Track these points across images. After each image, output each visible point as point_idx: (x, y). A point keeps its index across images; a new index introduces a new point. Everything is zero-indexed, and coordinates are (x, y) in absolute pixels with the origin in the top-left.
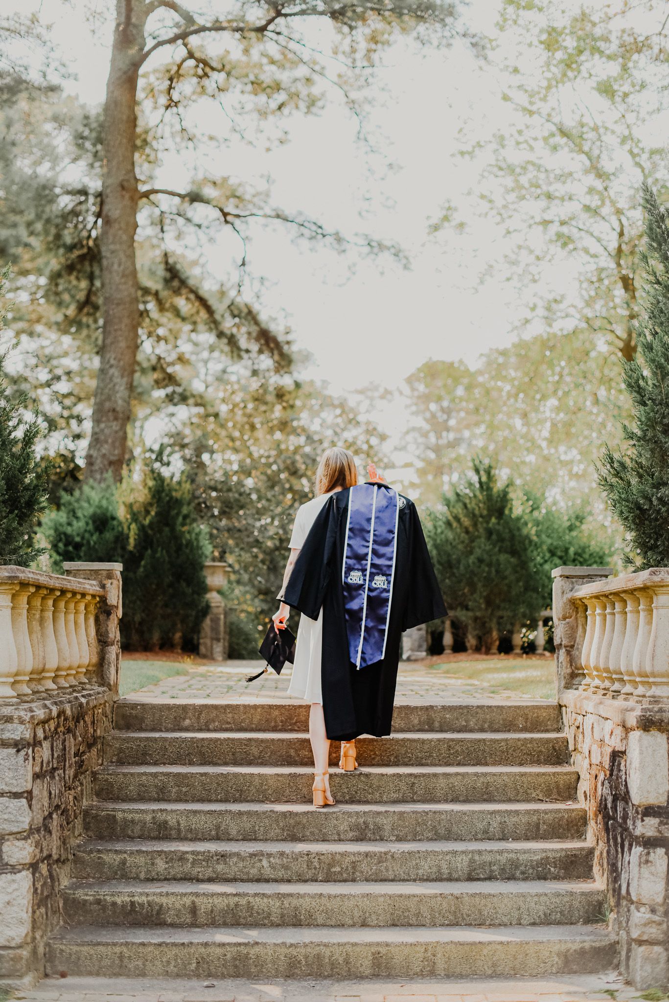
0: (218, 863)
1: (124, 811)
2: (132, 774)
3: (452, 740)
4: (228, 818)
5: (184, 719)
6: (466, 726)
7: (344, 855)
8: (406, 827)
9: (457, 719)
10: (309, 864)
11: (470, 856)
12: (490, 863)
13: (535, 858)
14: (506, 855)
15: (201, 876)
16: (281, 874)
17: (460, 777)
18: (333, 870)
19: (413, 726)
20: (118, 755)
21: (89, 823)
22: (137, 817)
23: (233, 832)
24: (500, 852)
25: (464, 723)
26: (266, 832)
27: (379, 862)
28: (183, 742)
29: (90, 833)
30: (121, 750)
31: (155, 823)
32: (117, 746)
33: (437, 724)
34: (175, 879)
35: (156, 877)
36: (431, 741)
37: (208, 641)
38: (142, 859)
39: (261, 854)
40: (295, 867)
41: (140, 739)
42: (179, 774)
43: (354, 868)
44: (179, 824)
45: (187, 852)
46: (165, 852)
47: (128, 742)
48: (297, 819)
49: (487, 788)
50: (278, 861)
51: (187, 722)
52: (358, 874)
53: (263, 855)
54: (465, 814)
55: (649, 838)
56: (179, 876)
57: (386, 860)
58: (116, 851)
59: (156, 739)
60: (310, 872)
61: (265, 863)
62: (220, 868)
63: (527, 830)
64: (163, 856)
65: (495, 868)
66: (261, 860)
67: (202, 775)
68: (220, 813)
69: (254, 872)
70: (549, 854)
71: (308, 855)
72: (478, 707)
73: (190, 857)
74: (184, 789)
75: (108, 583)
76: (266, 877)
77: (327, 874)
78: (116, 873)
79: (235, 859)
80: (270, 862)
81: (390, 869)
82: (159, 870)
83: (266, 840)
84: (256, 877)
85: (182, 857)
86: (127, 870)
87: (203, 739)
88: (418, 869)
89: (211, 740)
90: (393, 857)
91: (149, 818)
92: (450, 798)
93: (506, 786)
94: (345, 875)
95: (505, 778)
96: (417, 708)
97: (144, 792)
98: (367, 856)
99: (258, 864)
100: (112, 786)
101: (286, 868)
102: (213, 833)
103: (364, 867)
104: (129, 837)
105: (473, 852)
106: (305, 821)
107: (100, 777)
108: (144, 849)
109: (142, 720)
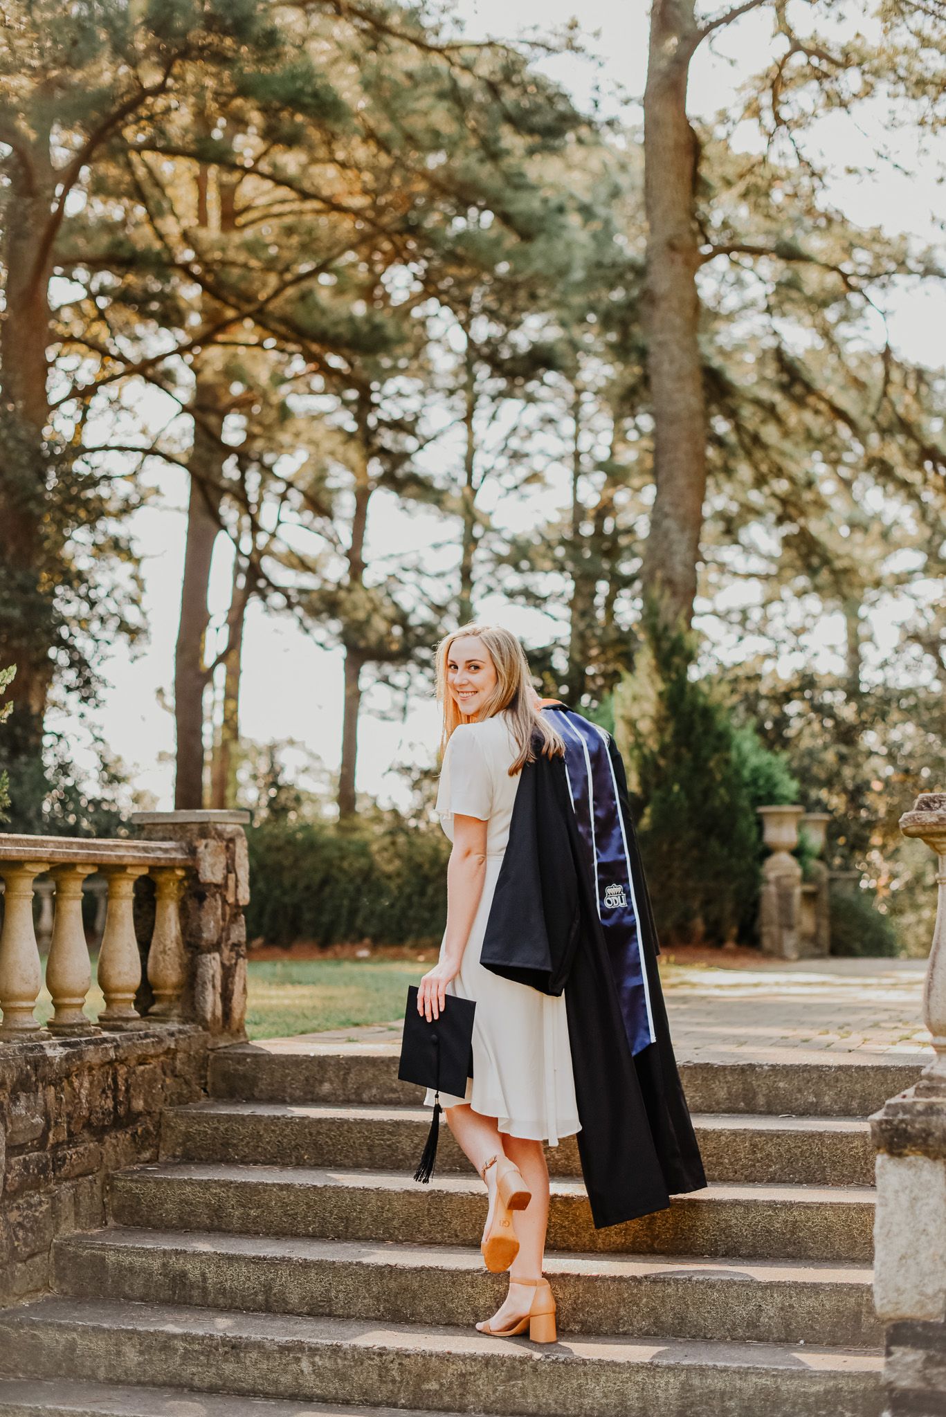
0: (226, 1361)
1: (118, 1251)
2: (169, 1182)
3: (760, 1133)
4: (284, 1272)
5: (321, 1082)
6: (816, 1104)
7: (447, 1358)
8: (599, 1307)
9: (800, 1091)
10: (383, 1370)
11: (683, 1377)
12: (723, 1394)
13: (814, 1389)
14: (754, 1379)
15: (197, 1382)
16: (333, 1387)
17: (740, 1210)
18: (426, 1386)
19: (718, 1103)
20: (183, 1144)
21: (64, 1269)
22: (138, 1261)
23: (294, 1299)
24: (743, 1373)
25: (812, 1099)
26: (348, 1302)
27: (510, 1378)
28: (287, 1124)
29: (65, 1287)
30: (188, 1136)
31: (166, 1276)
32: (183, 1128)
33: (761, 1100)
34: (154, 1384)
35: (123, 1377)
36: (720, 1134)
37: (774, 930)
38: (102, 1344)
39: (299, 1347)
40: (358, 1377)
41: (219, 1118)
42: (245, 1184)
43: (463, 1385)
44: (205, 1279)
45: (175, 1336)
46: (139, 1333)
47: (199, 1123)
48: (402, 1280)
49: (793, 1233)
50: (328, 1363)
51: (326, 1087)
52: (471, 1398)
53: (302, 1350)
54: (712, 1286)
55: (905, 1393)
56: (161, 1378)
57: (523, 1375)
58: (60, 1325)
59: (243, 1118)
60: (383, 1388)
61: (305, 1365)
62: (229, 1368)
63: (835, 1325)
64: (136, 1340)
65: (732, 1404)
66: (298, 1360)
67: (282, 1187)
68: (273, 1263)
69: (286, 1379)
70: (842, 1383)
71: (380, 1355)
72: (840, 1068)
73: (180, 1345)
74: (253, 1213)
75: (201, 845)
76: (307, 1391)
77: (414, 1392)
78: (59, 1366)
79: (254, 1355)
80: (313, 1364)
81: (531, 1393)
82: (129, 1364)
83: (349, 1317)
84: (290, 1391)
85: (166, 1344)
86: (78, 1361)
87: (320, 1121)
88: (582, 1396)
89: (332, 1122)
90: (535, 1369)
91: (156, 1264)
92: (722, 1249)
93: (830, 1229)
94: (447, 1399)
95: (829, 1213)
96: (724, 1068)
97: (189, 1214)
98: (487, 1364)
99: (294, 1367)
100: (139, 1203)
101: (342, 1377)
102: (260, 1298)
103: (481, 1384)
104: (126, 1297)
105: (689, 1369)
106: (416, 1285)
107: (120, 1184)
108: (105, 1326)
109: (254, 1082)
